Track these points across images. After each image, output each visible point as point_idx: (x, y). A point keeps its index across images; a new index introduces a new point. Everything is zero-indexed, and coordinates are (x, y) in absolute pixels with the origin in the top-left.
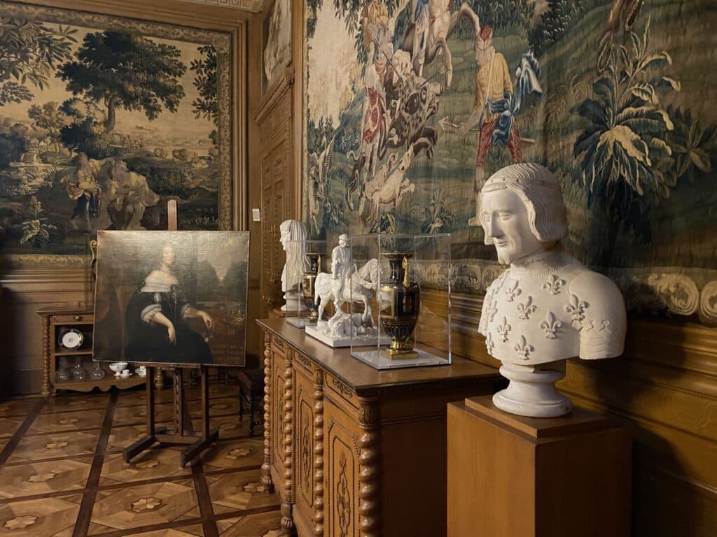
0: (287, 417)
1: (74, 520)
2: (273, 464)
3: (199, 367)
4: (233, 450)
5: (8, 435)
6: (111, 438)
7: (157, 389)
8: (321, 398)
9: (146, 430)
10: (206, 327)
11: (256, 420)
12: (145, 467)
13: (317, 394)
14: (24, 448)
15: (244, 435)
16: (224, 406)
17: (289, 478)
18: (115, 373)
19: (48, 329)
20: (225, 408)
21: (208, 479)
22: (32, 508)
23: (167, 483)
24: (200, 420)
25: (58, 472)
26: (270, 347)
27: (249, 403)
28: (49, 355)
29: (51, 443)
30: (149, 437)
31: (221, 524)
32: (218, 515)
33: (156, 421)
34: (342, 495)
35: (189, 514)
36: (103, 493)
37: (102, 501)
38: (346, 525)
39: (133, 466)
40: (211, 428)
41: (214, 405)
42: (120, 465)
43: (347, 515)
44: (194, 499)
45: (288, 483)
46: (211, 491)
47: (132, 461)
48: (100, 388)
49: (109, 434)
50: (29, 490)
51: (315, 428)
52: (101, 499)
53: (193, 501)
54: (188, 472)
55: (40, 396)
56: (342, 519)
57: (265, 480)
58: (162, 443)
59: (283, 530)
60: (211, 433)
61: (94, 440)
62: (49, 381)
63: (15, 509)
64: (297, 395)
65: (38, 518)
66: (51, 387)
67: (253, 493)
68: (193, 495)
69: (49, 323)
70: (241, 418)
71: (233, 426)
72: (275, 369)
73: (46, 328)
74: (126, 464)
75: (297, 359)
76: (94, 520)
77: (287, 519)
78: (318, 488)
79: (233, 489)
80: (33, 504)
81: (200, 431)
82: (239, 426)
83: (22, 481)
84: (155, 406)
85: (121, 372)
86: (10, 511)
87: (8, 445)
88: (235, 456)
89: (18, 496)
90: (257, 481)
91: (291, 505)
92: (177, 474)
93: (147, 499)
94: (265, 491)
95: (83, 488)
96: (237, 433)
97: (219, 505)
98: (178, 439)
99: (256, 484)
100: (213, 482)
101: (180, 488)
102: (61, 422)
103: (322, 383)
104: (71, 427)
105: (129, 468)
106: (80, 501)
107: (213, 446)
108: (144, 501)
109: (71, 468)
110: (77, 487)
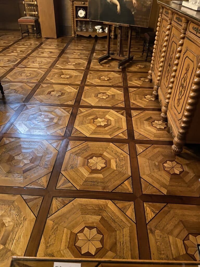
0: (164, 49)
1: (81, 79)
2: (153, 71)
3: (129, 26)
4: (138, 65)
5: (61, 48)
6: (94, 54)
7: (112, 39)
8: (183, 38)
9: (106, 53)
10: (133, 6)
11: (149, 55)
12: (105, 66)
13: (182, 36)
14: (66, 53)
15: (143, 60)
16: (137, 48)
17: (159, 76)
18: (97, 30)
19: (73, 8)
20: (137, 49)
21: (127, 74)
22: (68, 72)
23: (112, 72)
24: (126, 52)
25: (77, 63)
26: (161, 16)
27: (147, 46)
28: (74, 19)
29: (75, 53)
30: (107, 55)
31: (130, 89)
32: (129, 86)
33: (110, 50)
34: (183, 83)
35: (119, 84)
36: (91, 72)
37: (90, 75)
38: (181, 96)
39: (101, 65)
40: (130, 55)
41: (133, 47)
42: (97, 64)
43: (183, 91)
44: (121, 79)
45: (158, 78)
46: (128, 78)
47: (101, 63)
48: (91, 35)
49: (94, 53)
50: (68, 67)
51: (177, 53)
52: (90, 74)
53: (121, 80)
54: (120, 70)
55: (71, 36)
56: (180, 93)
57: (149, 77)
58: (112, 58)
59: (153, 96)
60: (130, 57)
61: (89, 54)
62: (74, 31)
63: (63, 72)
64: (171, 39)
65: (70, 76)
66: (75, 33)
67: (143, 81)
68: (121, 78)
69: (73, 5)
70: (143, 53)
71: (139, 56)
72: (162, 27)
73: (72, 7)
74: (99, 64)
75: (175, 20)
76: (88, 80)
77: (155, 92)
78: (172, 80)
79: (136, 79)
80: (68, 71)
81: (127, 56)
82: (142, 57)
83: (66, 63)
84: (110, 45)
85: (99, 30)
86: (62, 72)
87: (61, 52)
88: (138, 67)
89: (65, 68)
90: (146, 77)
91: (158, 87)
92: (116, 70)
93: (105, 76)
94: (148, 81)
95: (84, 69)
96: (140, 59)
97: (130, 83)
98: (118, 57)
99: (145, 78)
100: (129, 75)
101: (117, 75)
102: (78, 46)
103: (186, 30)
104: (81, 48)
105: (100, 65)
106: (83, 73)
107: (131, 63)
108: (104, 77)
109: (81, 62)
110: (83, 68)
